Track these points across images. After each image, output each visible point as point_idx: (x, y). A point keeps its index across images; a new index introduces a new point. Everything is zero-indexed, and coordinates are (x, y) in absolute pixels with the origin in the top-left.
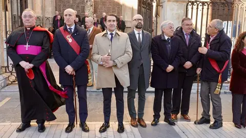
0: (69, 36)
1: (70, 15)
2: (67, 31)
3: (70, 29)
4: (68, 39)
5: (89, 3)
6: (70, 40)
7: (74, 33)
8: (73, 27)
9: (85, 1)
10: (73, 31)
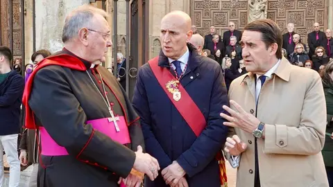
0: (174, 82)
1: (172, 32)
2: (169, 68)
3: (177, 63)
4: (171, 90)
5: (257, 6)
6: (177, 95)
7: (188, 75)
8: (184, 59)
9: (249, 2)
10: (183, 67)
